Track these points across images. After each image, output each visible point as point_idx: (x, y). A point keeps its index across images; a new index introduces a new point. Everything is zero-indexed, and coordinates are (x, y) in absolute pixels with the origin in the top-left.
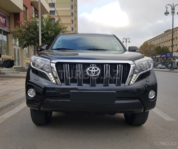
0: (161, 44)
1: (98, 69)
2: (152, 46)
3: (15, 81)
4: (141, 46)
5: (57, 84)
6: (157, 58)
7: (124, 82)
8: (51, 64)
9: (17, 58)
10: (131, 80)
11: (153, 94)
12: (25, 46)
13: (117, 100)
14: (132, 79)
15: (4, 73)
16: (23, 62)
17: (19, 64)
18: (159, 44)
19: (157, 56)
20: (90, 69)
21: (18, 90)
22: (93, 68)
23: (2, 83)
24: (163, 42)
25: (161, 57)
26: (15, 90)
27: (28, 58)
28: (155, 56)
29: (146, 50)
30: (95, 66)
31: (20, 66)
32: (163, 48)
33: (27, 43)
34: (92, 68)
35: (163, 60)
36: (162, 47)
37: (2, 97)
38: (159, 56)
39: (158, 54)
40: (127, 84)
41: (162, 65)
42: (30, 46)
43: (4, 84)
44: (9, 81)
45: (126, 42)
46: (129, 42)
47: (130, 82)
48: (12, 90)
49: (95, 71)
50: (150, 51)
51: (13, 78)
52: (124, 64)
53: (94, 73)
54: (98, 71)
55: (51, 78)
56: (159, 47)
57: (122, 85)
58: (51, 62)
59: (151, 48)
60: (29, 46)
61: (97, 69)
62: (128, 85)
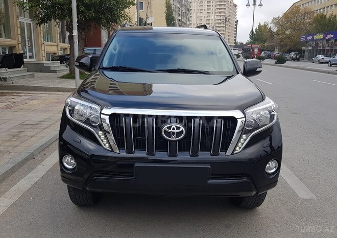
0: (327, 10)
1: (182, 128)
2: (308, 13)
3: (29, 99)
4: (285, 14)
5: (112, 151)
6: (316, 40)
7: (225, 148)
8: (102, 115)
9: (27, 42)
10: (237, 145)
11: (274, 165)
12: (43, 21)
13: (213, 178)
14: (240, 144)
15: (5, 79)
16: (39, 51)
17: (31, 55)
18: (324, 8)
19: (316, 37)
20: (167, 128)
21: (38, 124)
22: (174, 126)
23: (3, 105)
24: (332, 6)
25: (324, 38)
26: (31, 123)
27: (50, 43)
28: (313, 35)
29: (295, 22)
30: (177, 122)
31: (34, 60)
32: (330, 18)
33: (47, 15)
34: (171, 126)
35: (327, 45)
36: (328, 17)
37: (10, 140)
38: (321, 37)
39: (319, 32)
40: (229, 152)
41: (325, 56)
42: (53, 20)
43: (7, 108)
44: (17, 99)
45: (254, 5)
46: (261, 5)
47: (235, 149)
48: (27, 123)
49: (176, 131)
50: (304, 24)
51: (23, 90)
52: (226, 119)
53: (175, 135)
54: (182, 131)
55: (102, 140)
56: (323, 17)
57: (222, 153)
58: (102, 112)
59: (306, 18)
60: (50, 20)
61: (179, 128)
62: (232, 154)
